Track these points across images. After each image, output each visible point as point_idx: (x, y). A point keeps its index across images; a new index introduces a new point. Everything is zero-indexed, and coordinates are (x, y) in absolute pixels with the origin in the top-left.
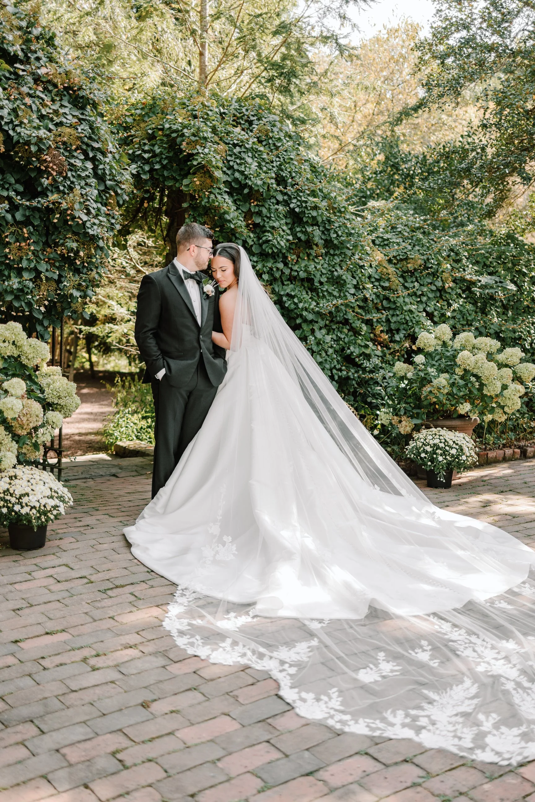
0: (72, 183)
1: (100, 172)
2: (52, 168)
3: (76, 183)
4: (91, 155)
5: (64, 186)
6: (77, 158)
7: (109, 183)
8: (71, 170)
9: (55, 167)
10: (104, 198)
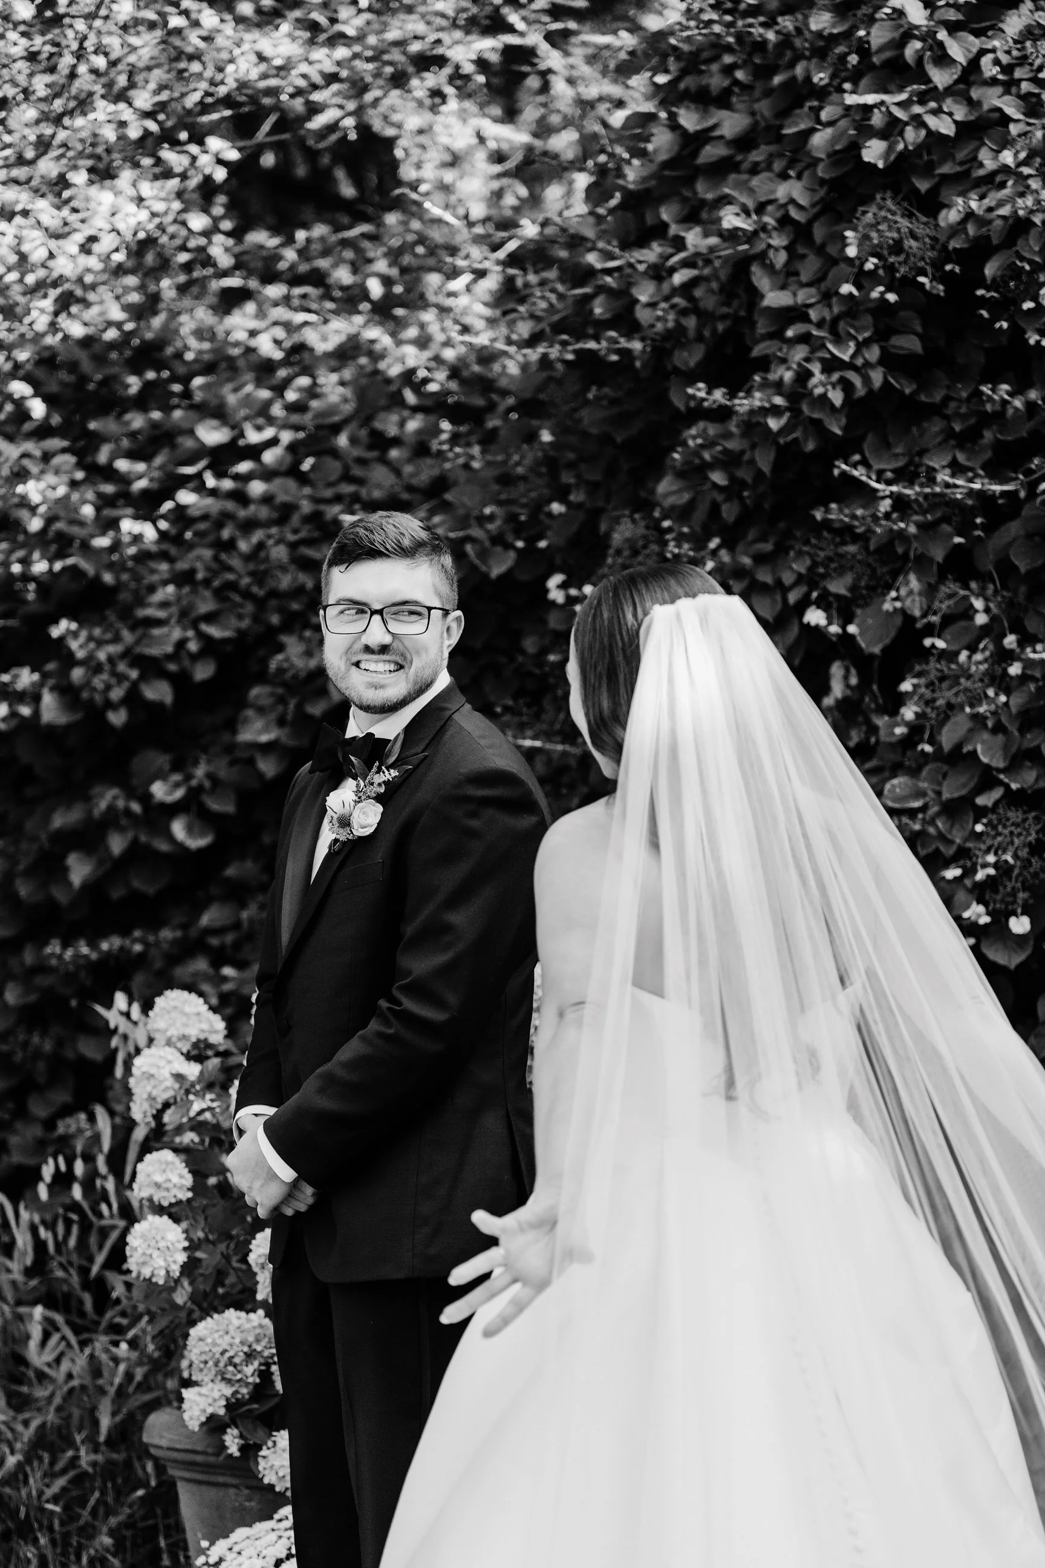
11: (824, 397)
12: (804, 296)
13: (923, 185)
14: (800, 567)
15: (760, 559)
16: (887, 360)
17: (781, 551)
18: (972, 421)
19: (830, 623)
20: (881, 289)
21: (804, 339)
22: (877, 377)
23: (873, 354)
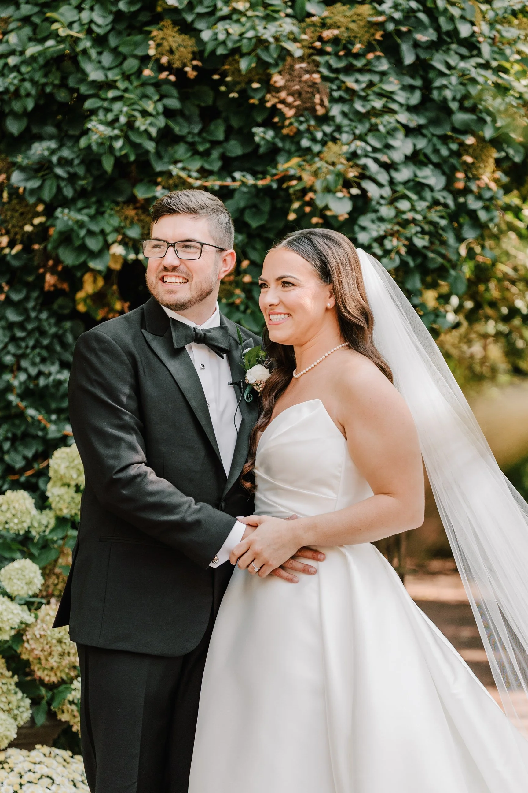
0: (339, 129)
1: (435, 95)
2: (283, 102)
3: (346, 129)
4: (409, 59)
5: (314, 140)
6: (366, 69)
7: (460, 117)
8: (341, 100)
9: (290, 99)
10: (444, 152)
11: (146, 131)
12: (111, 75)
13: (189, 18)
14: (115, 221)
15: (92, 218)
16: (168, 113)
17: (100, 213)
18: (207, 145)
19: (128, 253)
20: (166, 73)
21: (119, 98)
22: (161, 122)
23: (160, 108)
